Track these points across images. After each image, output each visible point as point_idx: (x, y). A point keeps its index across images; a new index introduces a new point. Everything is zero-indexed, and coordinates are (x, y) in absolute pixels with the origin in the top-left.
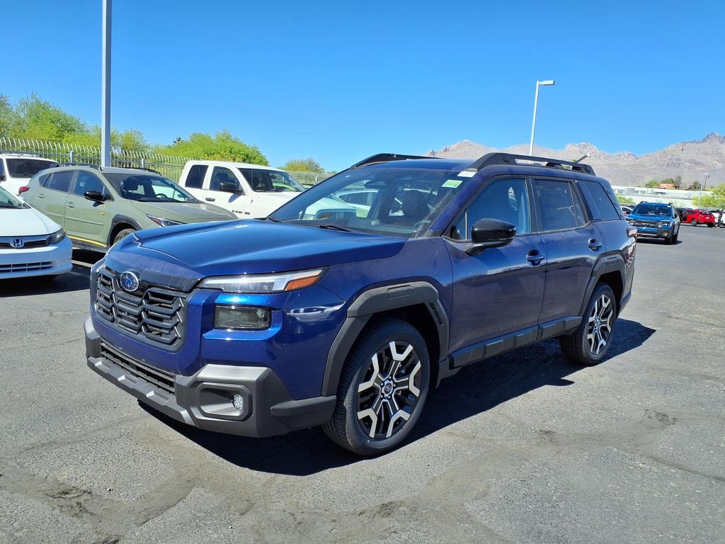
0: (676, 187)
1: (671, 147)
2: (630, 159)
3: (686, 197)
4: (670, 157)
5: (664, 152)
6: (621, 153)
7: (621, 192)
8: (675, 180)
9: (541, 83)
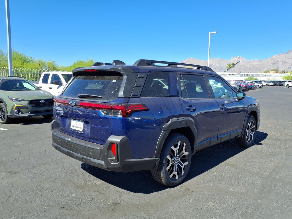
0: (277, 72)
1: (274, 56)
2: (258, 62)
3: (280, 76)
4: (274, 60)
5: (272, 58)
6: (254, 60)
7: (253, 75)
8: (276, 69)
9: (211, 33)
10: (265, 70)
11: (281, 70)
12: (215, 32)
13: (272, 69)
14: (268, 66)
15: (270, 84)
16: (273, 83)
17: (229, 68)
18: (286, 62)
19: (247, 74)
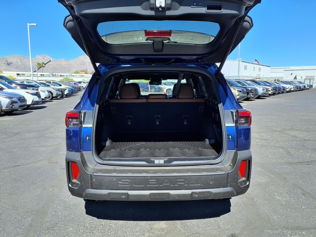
0: (86, 73)
2: (65, 62)
4: (81, 61)
5: (78, 59)
6: (61, 59)
7: (67, 76)
8: (85, 70)
9: (30, 24)
10: (74, 70)
11: (90, 71)
12: (35, 24)
13: (81, 70)
14: (76, 67)
17: (39, 67)
19: (59, 74)
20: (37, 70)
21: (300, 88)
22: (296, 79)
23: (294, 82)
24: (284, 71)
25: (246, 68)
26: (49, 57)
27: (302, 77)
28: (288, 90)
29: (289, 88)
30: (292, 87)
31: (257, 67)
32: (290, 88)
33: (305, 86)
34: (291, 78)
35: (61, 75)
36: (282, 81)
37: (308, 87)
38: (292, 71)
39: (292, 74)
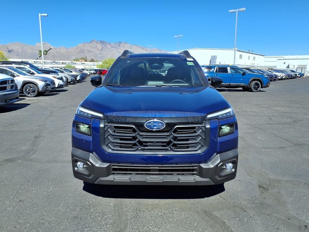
0: (86, 61)
1: (80, 45)
2: (65, 50)
3: (93, 65)
4: (80, 49)
5: (77, 47)
6: (61, 47)
7: (69, 63)
8: (84, 58)
9: (41, 15)
10: (74, 58)
11: (89, 58)
12: (46, 15)
13: (80, 58)
14: (75, 55)
15: (92, 72)
16: (94, 71)
18: (90, 51)
19: (61, 62)
20: (39, 58)
21: (291, 76)
22: (289, 68)
23: (286, 71)
24: (278, 60)
25: (241, 56)
26: (49, 45)
27: (294, 66)
28: (279, 78)
29: (280, 76)
30: (284, 75)
31: (252, 56)
32: (282, 76)
33: (296, 75)
34: (284, 67)
35: (62, 63)
36: (274, 70)
37: (299, 76)
38: (285, 60)
39: (285, 63)
